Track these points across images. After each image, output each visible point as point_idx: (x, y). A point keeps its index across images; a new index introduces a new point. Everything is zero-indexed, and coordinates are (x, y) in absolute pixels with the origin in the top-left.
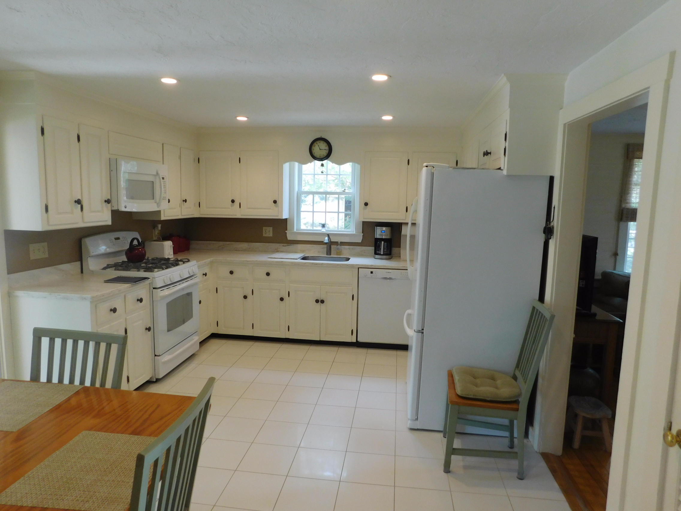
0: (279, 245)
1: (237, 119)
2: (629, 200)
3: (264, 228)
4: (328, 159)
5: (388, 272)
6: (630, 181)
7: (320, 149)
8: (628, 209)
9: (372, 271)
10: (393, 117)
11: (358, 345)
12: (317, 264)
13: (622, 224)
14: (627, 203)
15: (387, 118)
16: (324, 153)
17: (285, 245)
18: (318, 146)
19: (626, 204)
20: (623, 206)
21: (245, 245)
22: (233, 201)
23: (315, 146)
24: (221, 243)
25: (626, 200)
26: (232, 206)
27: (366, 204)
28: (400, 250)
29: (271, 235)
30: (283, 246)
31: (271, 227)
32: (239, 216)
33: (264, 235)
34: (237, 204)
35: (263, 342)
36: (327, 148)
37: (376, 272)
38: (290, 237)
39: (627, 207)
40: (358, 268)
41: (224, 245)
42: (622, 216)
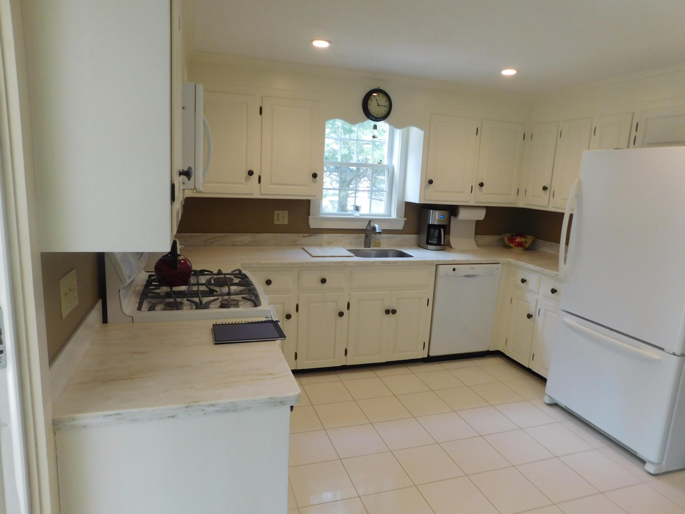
0: (298, 236)
1: (312, 45)
3: (276, 212)
4: (385, 120)
5: (472, 268)
7: (378, 105)
9: (454, 268)
10: (518, 71)
11: (430, 360)
12: (388, 263)
15: (509, 72)
16: (383, 111)
17: (305, 235)
18: (377, 100)
21: (247, 237)
22: (251, 173)
23: (371, 100)
24: (210, 235)
26: (246, 180)
27: (431, 182)
28: (449, 237)
29: (286, 222)
30: (303, 237)
31: (286, 210)
32: (257, 195)
33: (276, 222)
34: (255, 177)
35: (315, 376)
36: (387, 104)
37: (458, 268)
38: (313, 224)
40: (437, 265)
41: (213, 238)
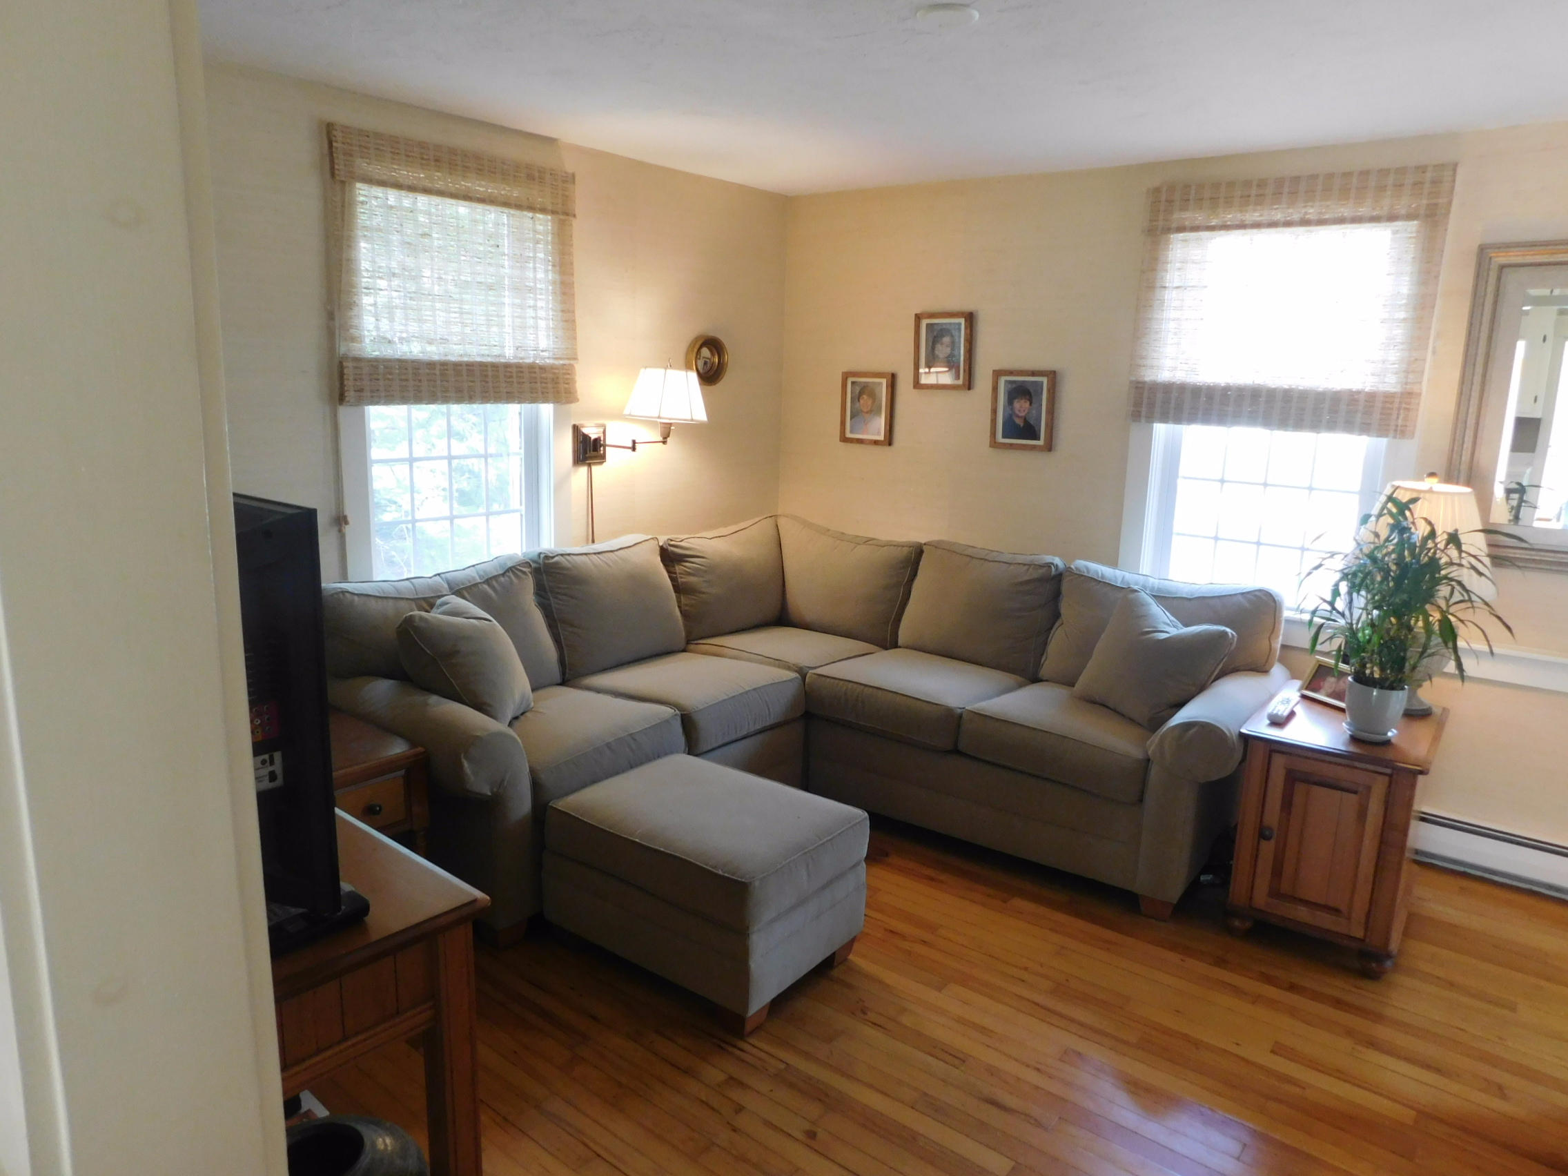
2: (357, 328)
6: (348, 260)
8: (358, 360)
13: (344, 412)
14: (353, 339)
19: (351, 344)
20: (343, 349)
25: (346, 327)
39: (356, 353)
42: (342, 385)
